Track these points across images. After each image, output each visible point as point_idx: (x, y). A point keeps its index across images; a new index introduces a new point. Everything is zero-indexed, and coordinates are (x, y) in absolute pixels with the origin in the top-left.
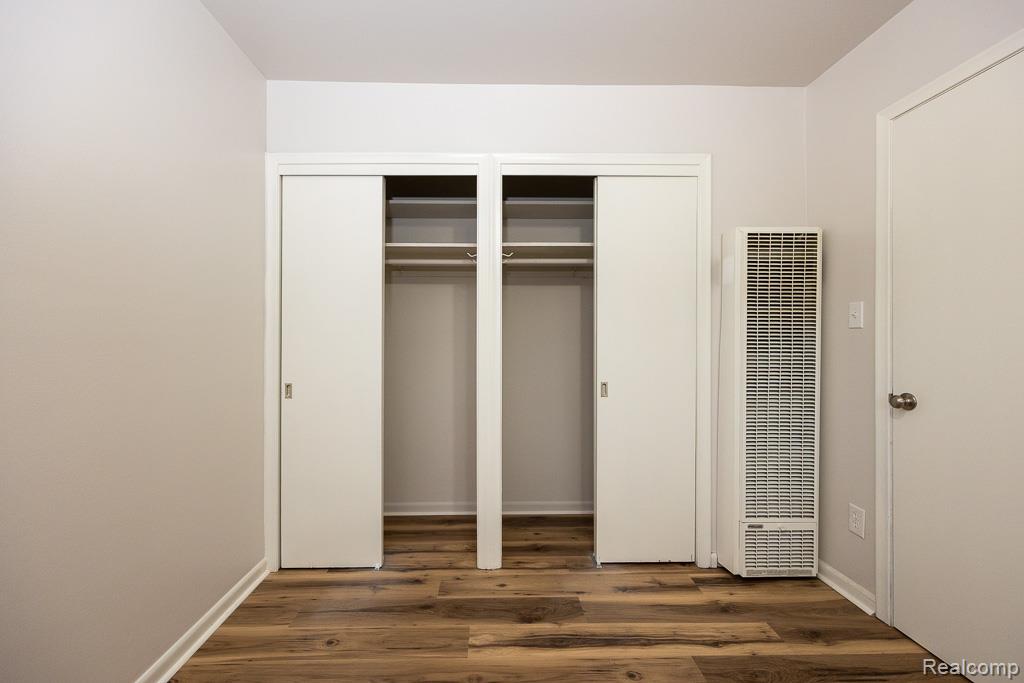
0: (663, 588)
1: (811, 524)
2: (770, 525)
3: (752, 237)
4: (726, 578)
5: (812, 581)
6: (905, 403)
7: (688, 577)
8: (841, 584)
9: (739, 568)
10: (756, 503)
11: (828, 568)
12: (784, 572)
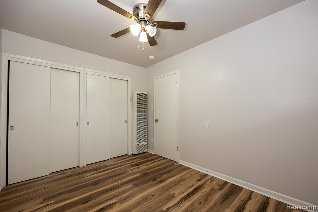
0: (123, 159)
1: (146, 143)
2: (140, 144)
3: (137, 93)
4: (134, 155)
5: (146, 152)
6: (157, 121)
7: (127, 157)
8: (150, 152)
9: (136, 153)
10: (138, 141)
11: (149, 150)
12: (142, 152)
